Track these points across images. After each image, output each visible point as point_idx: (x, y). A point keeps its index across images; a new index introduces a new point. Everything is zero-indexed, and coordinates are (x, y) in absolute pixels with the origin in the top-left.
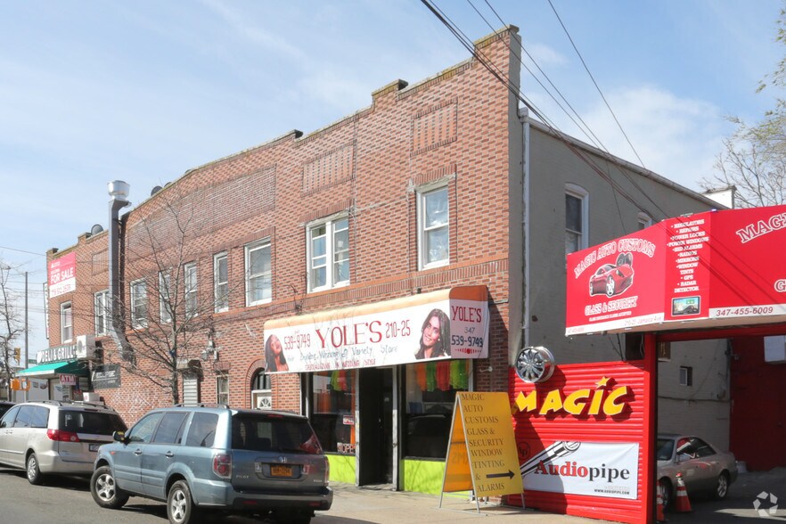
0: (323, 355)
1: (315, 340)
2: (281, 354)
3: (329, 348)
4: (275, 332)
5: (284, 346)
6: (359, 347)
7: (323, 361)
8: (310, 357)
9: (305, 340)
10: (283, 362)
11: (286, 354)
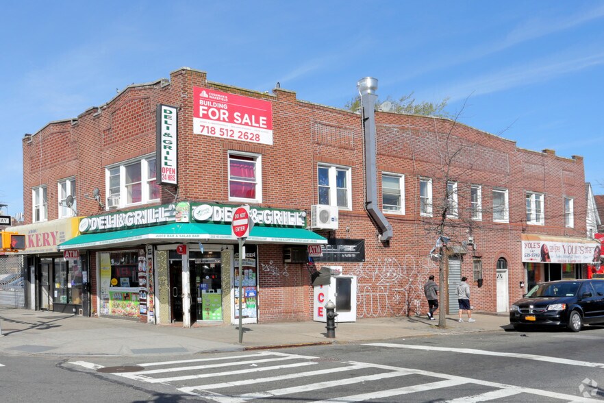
0: (565, 257)
1: (562, 249)
2: (548, 254)
3: (567, 254)
4: (546, 243)
5: (549, 250)
6: (577, 255)
7: (564, 259)
8: (559, 257)
9: (558, 249)
10: (549, 258)
11: (550, 254)
